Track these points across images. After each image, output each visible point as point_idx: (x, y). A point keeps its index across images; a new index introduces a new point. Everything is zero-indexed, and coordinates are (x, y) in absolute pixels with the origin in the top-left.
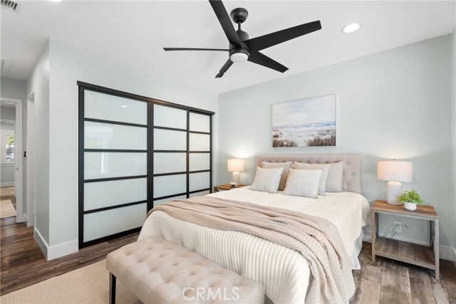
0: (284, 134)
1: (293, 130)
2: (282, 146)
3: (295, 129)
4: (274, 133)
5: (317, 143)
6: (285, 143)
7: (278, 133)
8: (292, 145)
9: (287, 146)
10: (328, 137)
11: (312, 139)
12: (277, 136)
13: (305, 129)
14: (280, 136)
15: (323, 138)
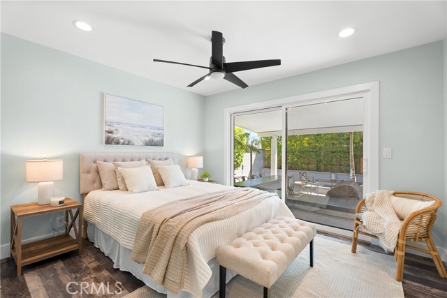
0: (120, 131)
1: (130, 128)
2: (118, 143)
3: (133, 128)
4: (108, 128)
5: (151, 143)
6: (122, 141)
7: (112, 129)
8: (129, 143)
9: (123, 144)
10: (159, 139)
11: (147, 139)
12: (111, 132)
13: (141, 129)
14: (115, 132)
15: (156, 139)
